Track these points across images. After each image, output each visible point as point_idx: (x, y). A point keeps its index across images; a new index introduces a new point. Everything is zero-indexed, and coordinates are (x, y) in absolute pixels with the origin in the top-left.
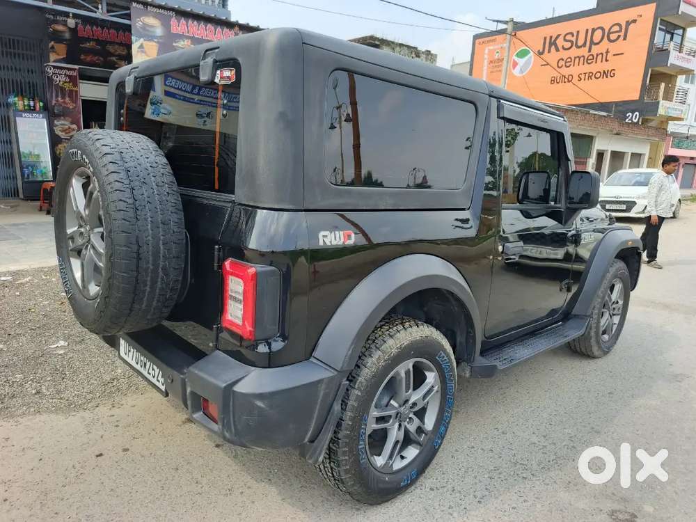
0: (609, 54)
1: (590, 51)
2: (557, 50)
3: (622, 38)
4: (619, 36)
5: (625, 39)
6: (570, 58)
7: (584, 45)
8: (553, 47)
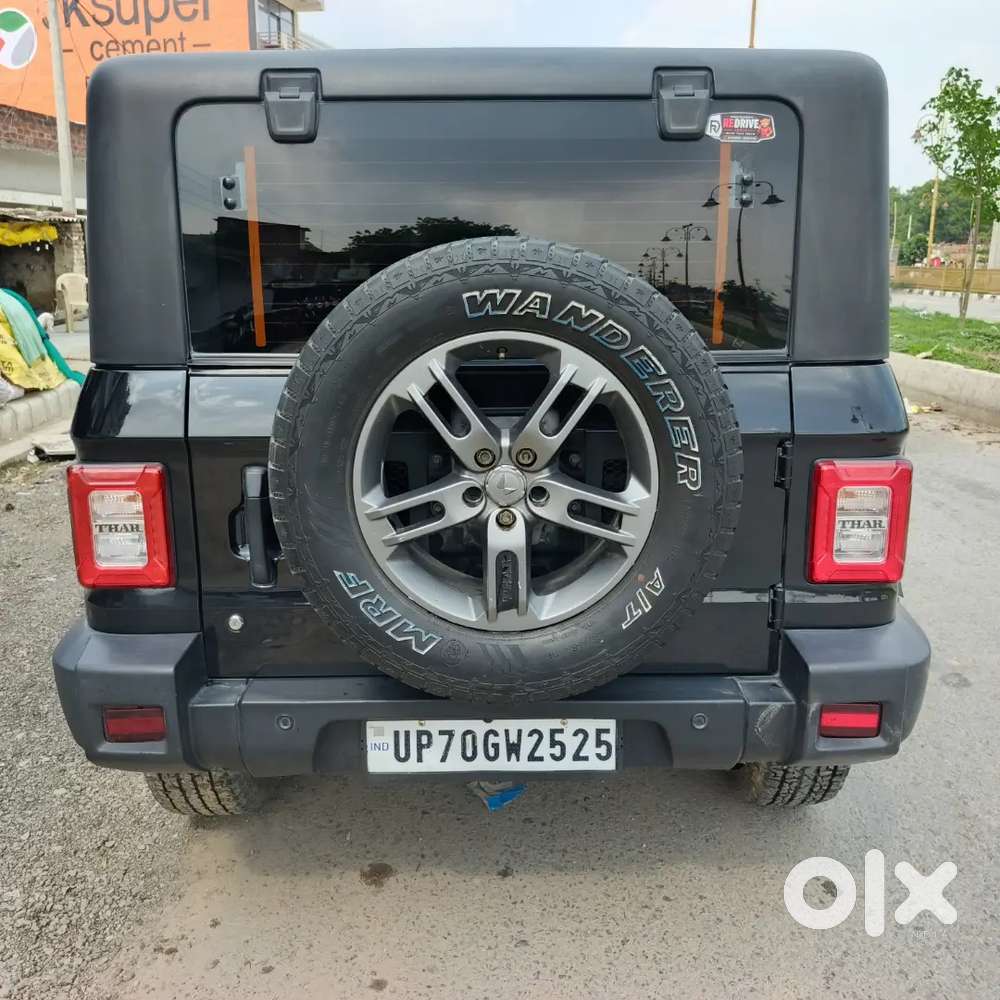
0: (185, 42)
1: (148, 32)
2: (85, 23)
3: (200, 15)
4: (195, 12)
5: (206, 17)
6: (116, 42)
7: (135, 19)
8: (74, 14)
